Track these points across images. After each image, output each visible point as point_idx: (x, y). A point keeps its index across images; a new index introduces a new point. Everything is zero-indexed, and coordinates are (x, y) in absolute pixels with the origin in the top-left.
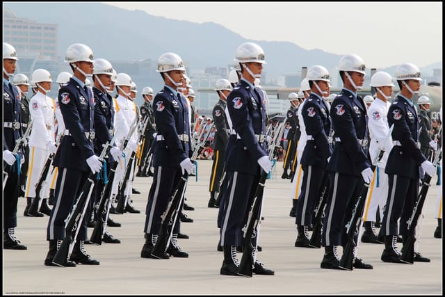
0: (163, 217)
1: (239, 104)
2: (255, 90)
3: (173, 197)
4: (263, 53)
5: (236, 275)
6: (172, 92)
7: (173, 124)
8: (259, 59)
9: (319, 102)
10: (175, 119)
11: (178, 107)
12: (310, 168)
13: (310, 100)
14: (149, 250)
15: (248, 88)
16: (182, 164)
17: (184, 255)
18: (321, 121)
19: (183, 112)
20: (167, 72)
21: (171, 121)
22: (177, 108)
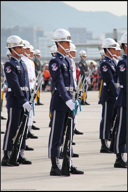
0: (14, 140)
1: (55, 68)
2: (66, 59)
3: (19, 127)
4: (70, 35)
5: (59, 175)
6: (16, 61)
7: (17, 81)
8: (67, 39)
9: (110, 62)
10: (18, 77)
11: (20, 69)
12: (106, 103)
13: (104, 61)
14: (6, 161)
15: (61, 57)
16: (24, 105)
17: (29, 163)
18: (111, 74)
19: (24, 72)
20: (13, 48)
21: (16, 79)
22: (20, 71)
